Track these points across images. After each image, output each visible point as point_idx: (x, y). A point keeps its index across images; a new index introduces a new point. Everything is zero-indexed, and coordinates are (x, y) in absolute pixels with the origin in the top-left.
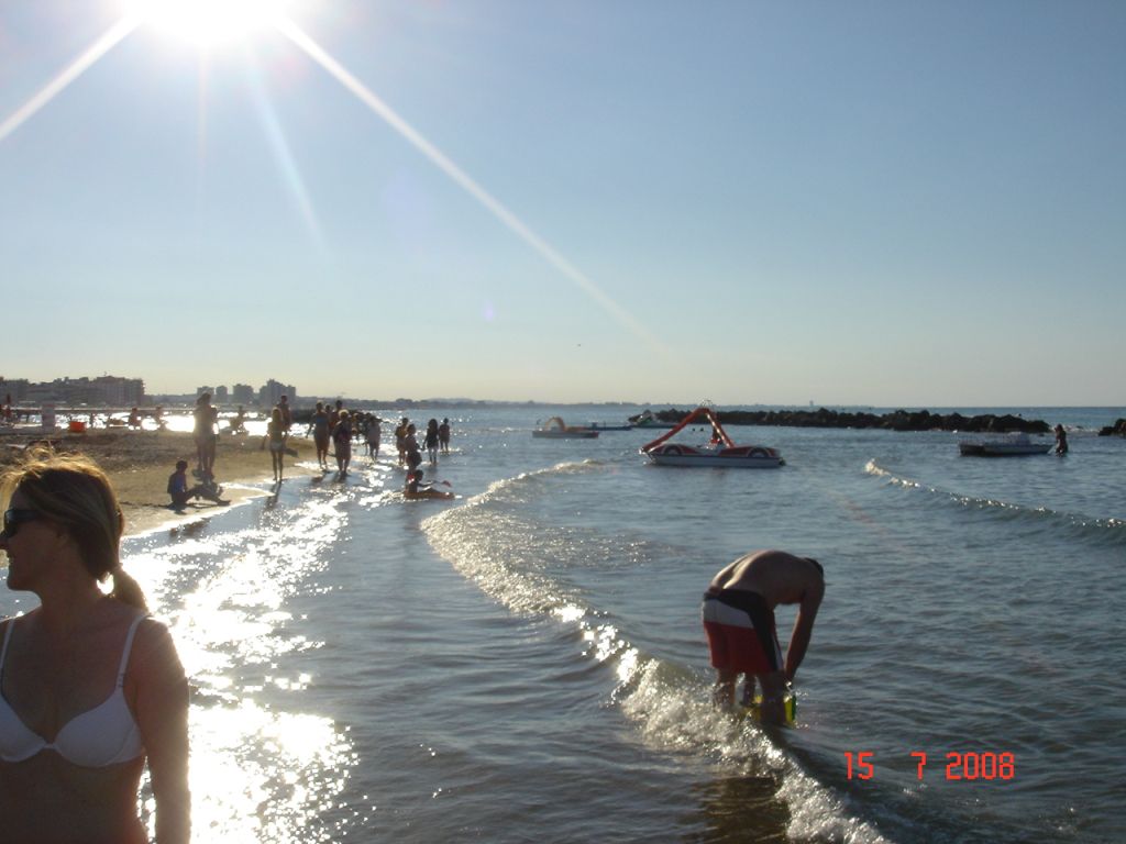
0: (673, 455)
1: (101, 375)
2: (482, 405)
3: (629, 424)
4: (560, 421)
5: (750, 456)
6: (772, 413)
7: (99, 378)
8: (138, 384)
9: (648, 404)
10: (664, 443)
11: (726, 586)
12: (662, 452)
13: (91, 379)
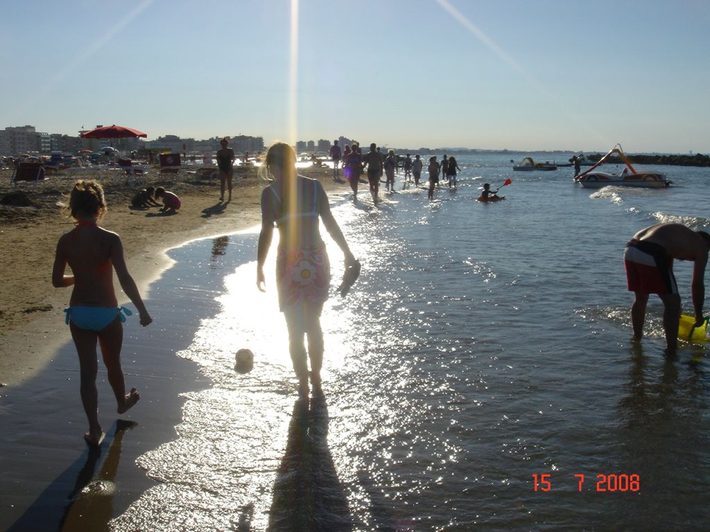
0: (592, 181)
1: (238, 135)
2: (474, 152)
4: (531, 160)
5: (644, 180)
6: (664, 157)
7: (236, 137)
8: (260, 140)
9: (581, 152)
10: (588, 174)
11: (641, 239)
12: (586, 180)
13: (231, 137)
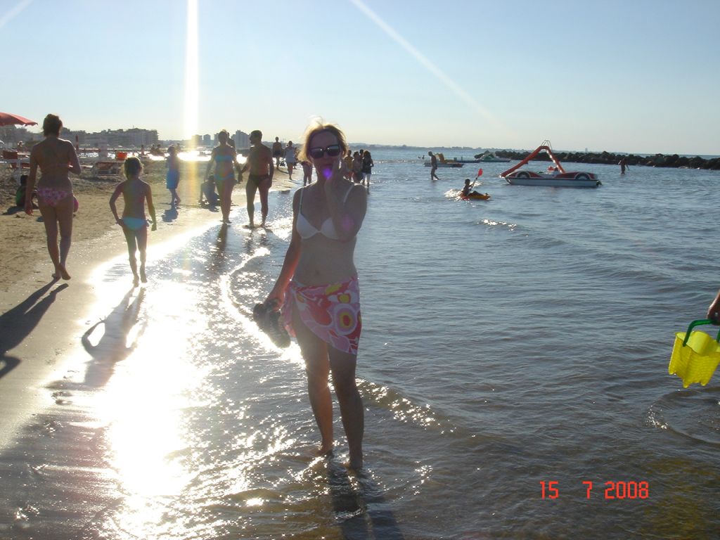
0: (523, 179)
1: (131, 128)
3: (475, 159)
5: (577, 179)
7: (129, 130)
8: (154, 133)
10: (516, 170)
12: (516, 176)
13: (124, 131)
